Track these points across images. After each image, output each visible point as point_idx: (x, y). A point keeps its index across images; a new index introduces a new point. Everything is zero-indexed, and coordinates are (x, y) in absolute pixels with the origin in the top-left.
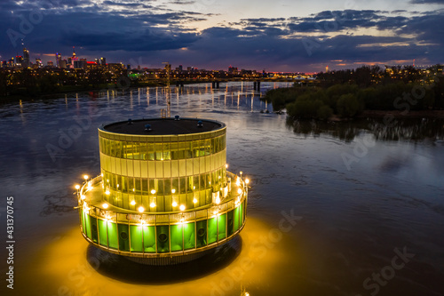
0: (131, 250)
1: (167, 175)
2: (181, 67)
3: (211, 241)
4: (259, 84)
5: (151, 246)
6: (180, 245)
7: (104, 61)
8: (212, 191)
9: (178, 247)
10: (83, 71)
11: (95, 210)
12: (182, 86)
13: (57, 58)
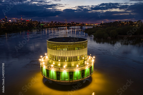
0: (61, 80)
1: (72, 55)
2: (56, 22)
3: (86, 77)
4: (82, 27)
5: (67, 79)
6: (76, 78)
7: (31, 20)
8: (85, 61)
9: (76, 79)
10: (25, 23)
11: (48, 67)
12: (57, 28)
13: (16, 19)
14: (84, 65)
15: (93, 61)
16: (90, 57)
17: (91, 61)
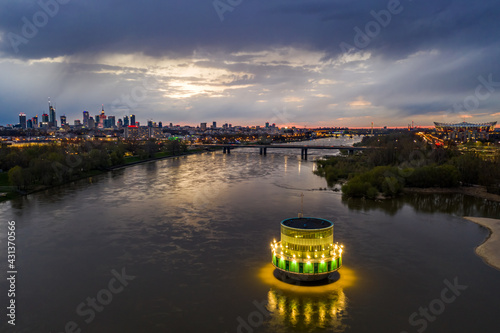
1: (315, 244)
3: (332, 270)
4: (306, 150)
5: (311, 271)
6: (322, 270)
8: (330, 250)
12: (229, 151)
14: (329, 255)
15: (341, 251)
16: (336, 247)
17: (338, 250)
